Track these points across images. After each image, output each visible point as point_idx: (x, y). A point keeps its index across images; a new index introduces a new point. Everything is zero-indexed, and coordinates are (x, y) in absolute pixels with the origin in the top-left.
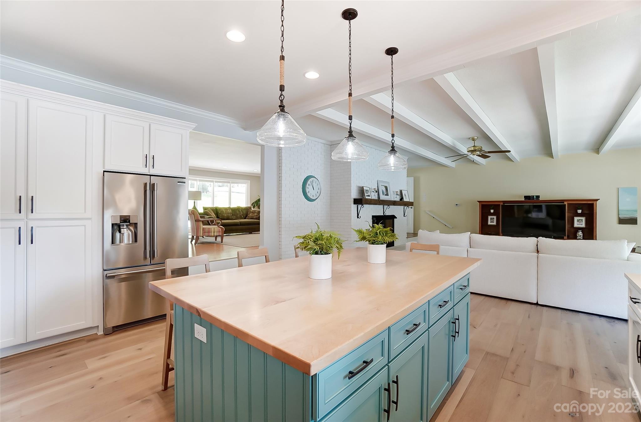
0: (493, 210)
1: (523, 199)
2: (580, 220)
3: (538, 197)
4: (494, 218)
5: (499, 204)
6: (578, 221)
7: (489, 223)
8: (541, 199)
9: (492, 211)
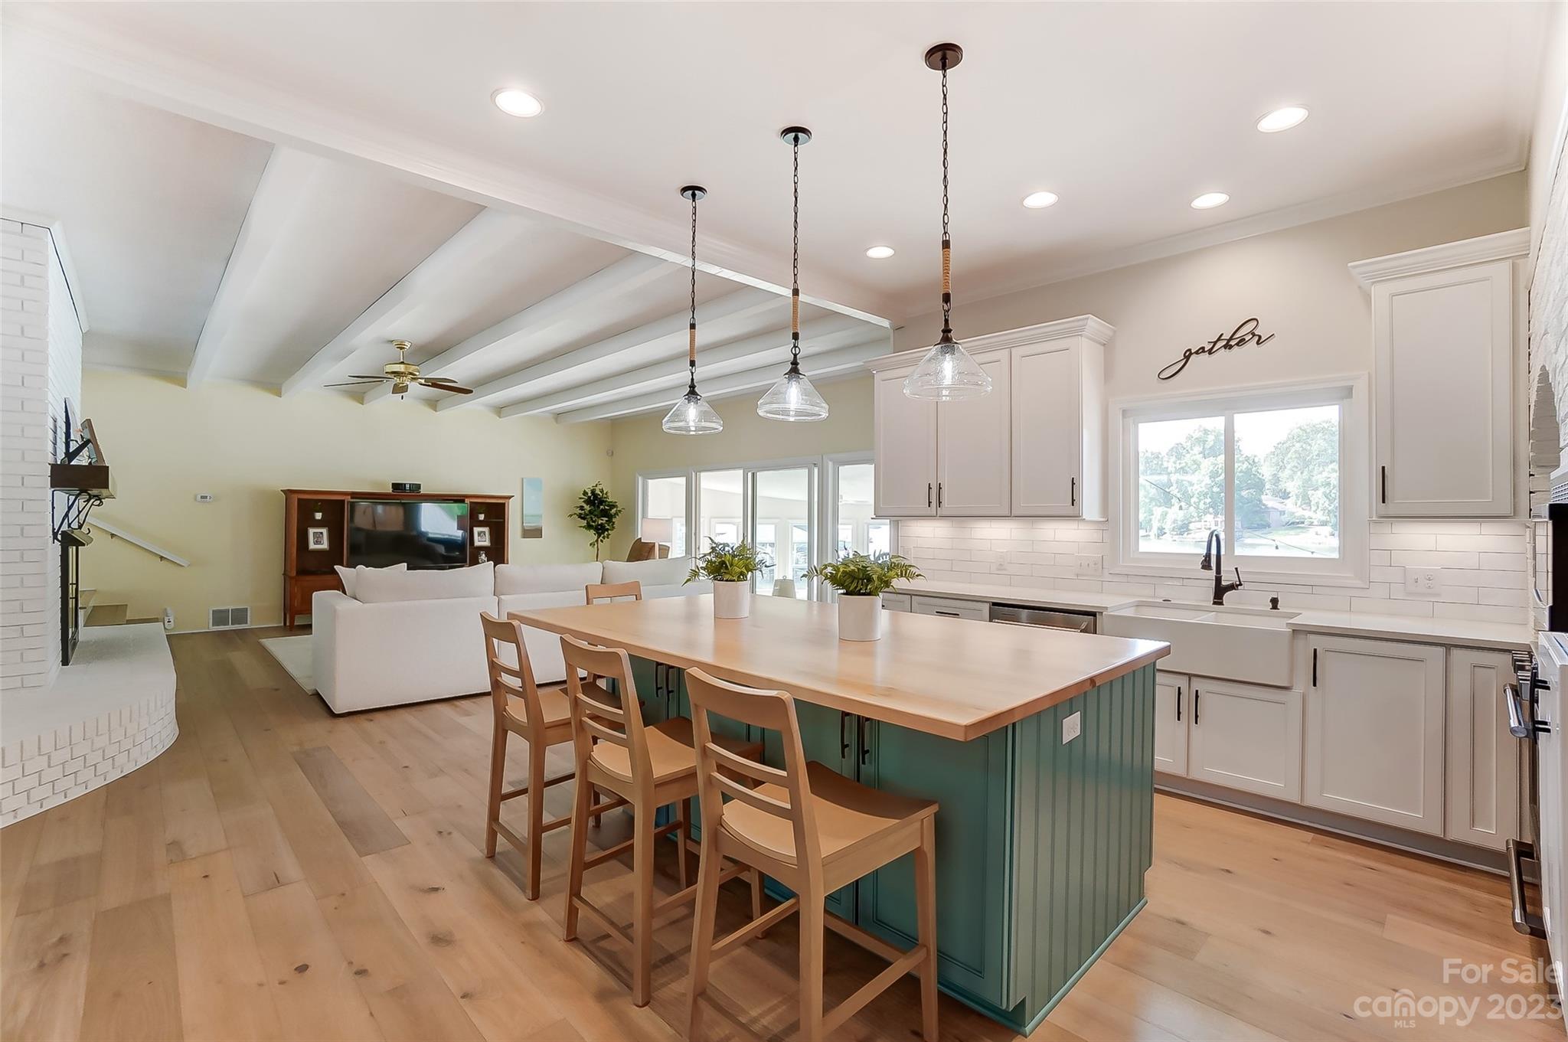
0: (321, 514)
1: (390, 490)
2: (482, 532)
3: (418, 486)
4: (322, 533)
5: (343, 498)
6: (479, 534)
7: (312, 546)
8: (423, 491)
9: (319, 516)
